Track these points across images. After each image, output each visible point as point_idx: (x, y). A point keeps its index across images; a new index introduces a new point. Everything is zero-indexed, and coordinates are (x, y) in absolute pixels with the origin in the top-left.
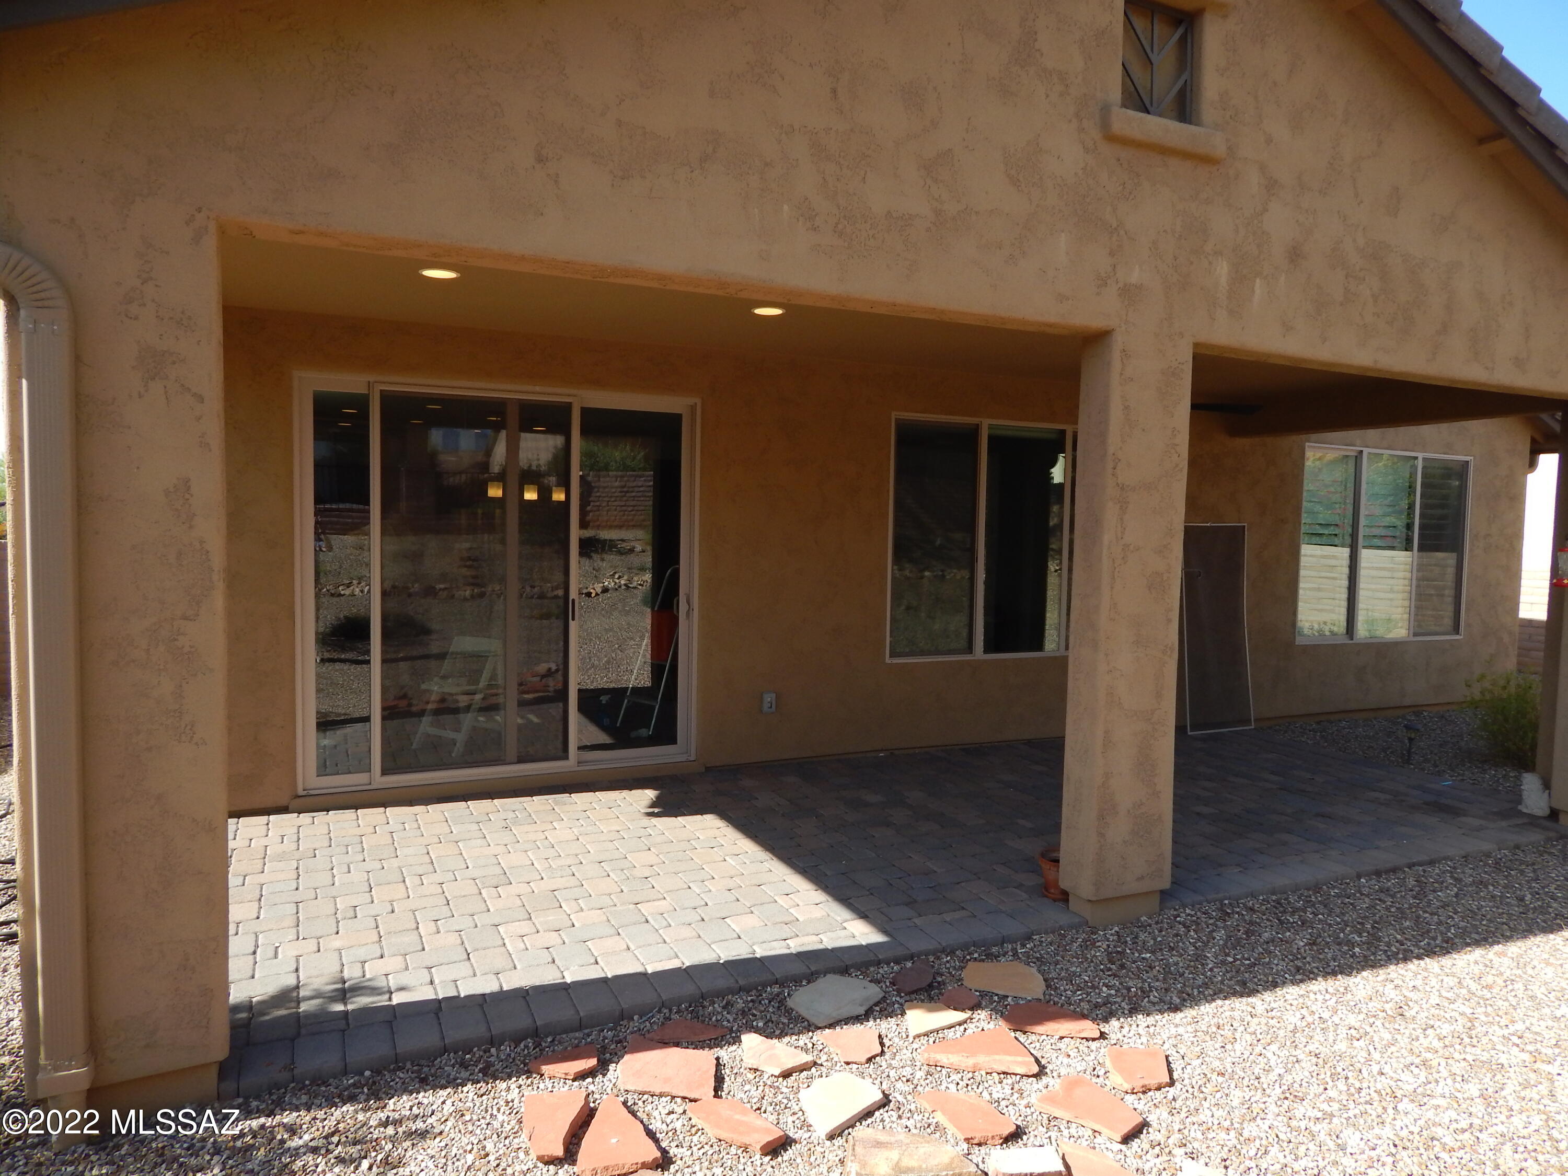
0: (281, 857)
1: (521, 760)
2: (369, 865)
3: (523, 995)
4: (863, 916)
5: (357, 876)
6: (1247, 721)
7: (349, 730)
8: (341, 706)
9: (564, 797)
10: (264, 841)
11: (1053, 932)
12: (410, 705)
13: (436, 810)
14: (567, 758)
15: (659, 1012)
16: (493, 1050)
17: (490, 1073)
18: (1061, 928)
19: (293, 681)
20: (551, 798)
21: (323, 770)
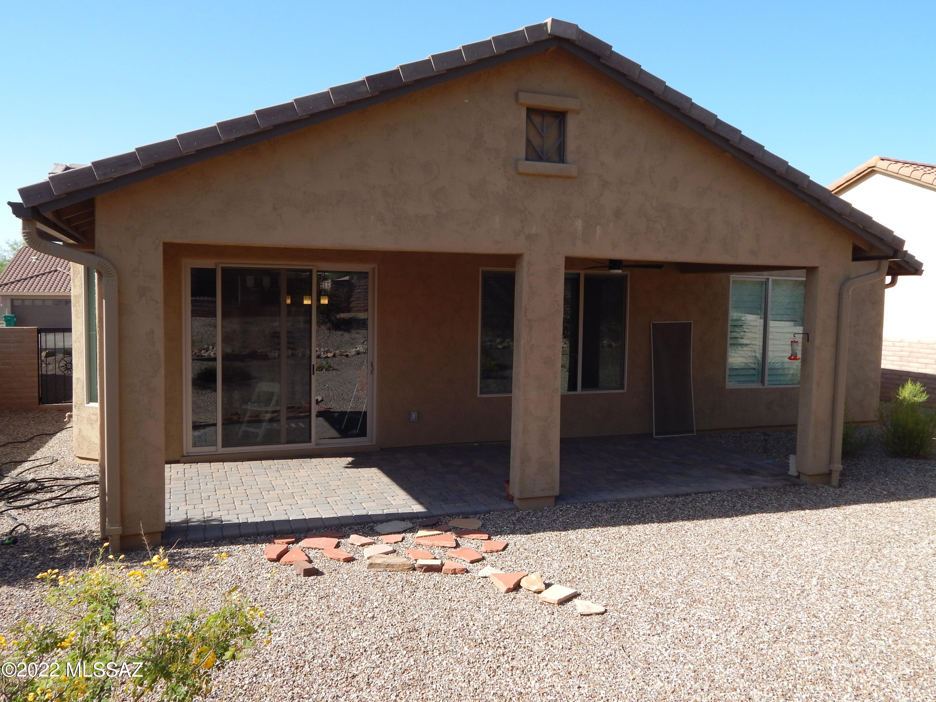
0: (177, 479)
1: (288, 443)
2: (215, 483)
3: (272, 523)
4: (421, 503)
5: (210, 486)
6: (692, 431)
7: (207, 430)
8: (203, 418)
9: (308, 460)
10: (170, 474)
11: (500, 511)
12: (239, 418)
13: (246, 464)
14: (310, 442)
15: (324, 529)
16: (258, 537)
17: (256, 542)
18: (504, 509)
19: (182, 402)
20: (301, 460)
21: (194, 445)
